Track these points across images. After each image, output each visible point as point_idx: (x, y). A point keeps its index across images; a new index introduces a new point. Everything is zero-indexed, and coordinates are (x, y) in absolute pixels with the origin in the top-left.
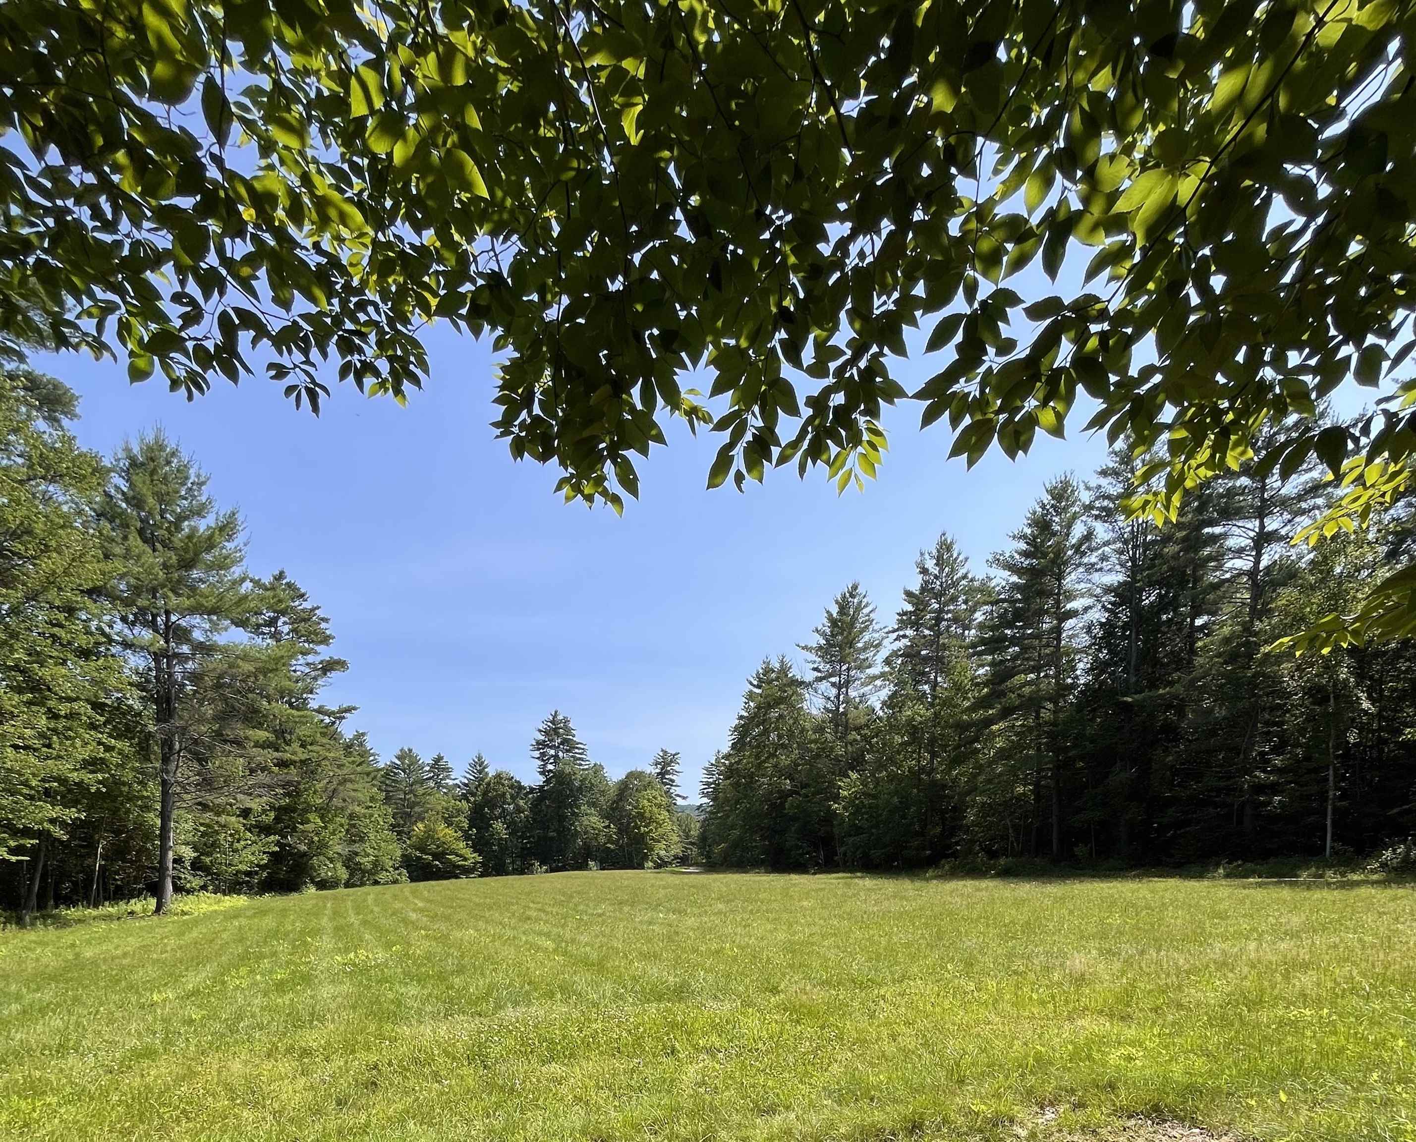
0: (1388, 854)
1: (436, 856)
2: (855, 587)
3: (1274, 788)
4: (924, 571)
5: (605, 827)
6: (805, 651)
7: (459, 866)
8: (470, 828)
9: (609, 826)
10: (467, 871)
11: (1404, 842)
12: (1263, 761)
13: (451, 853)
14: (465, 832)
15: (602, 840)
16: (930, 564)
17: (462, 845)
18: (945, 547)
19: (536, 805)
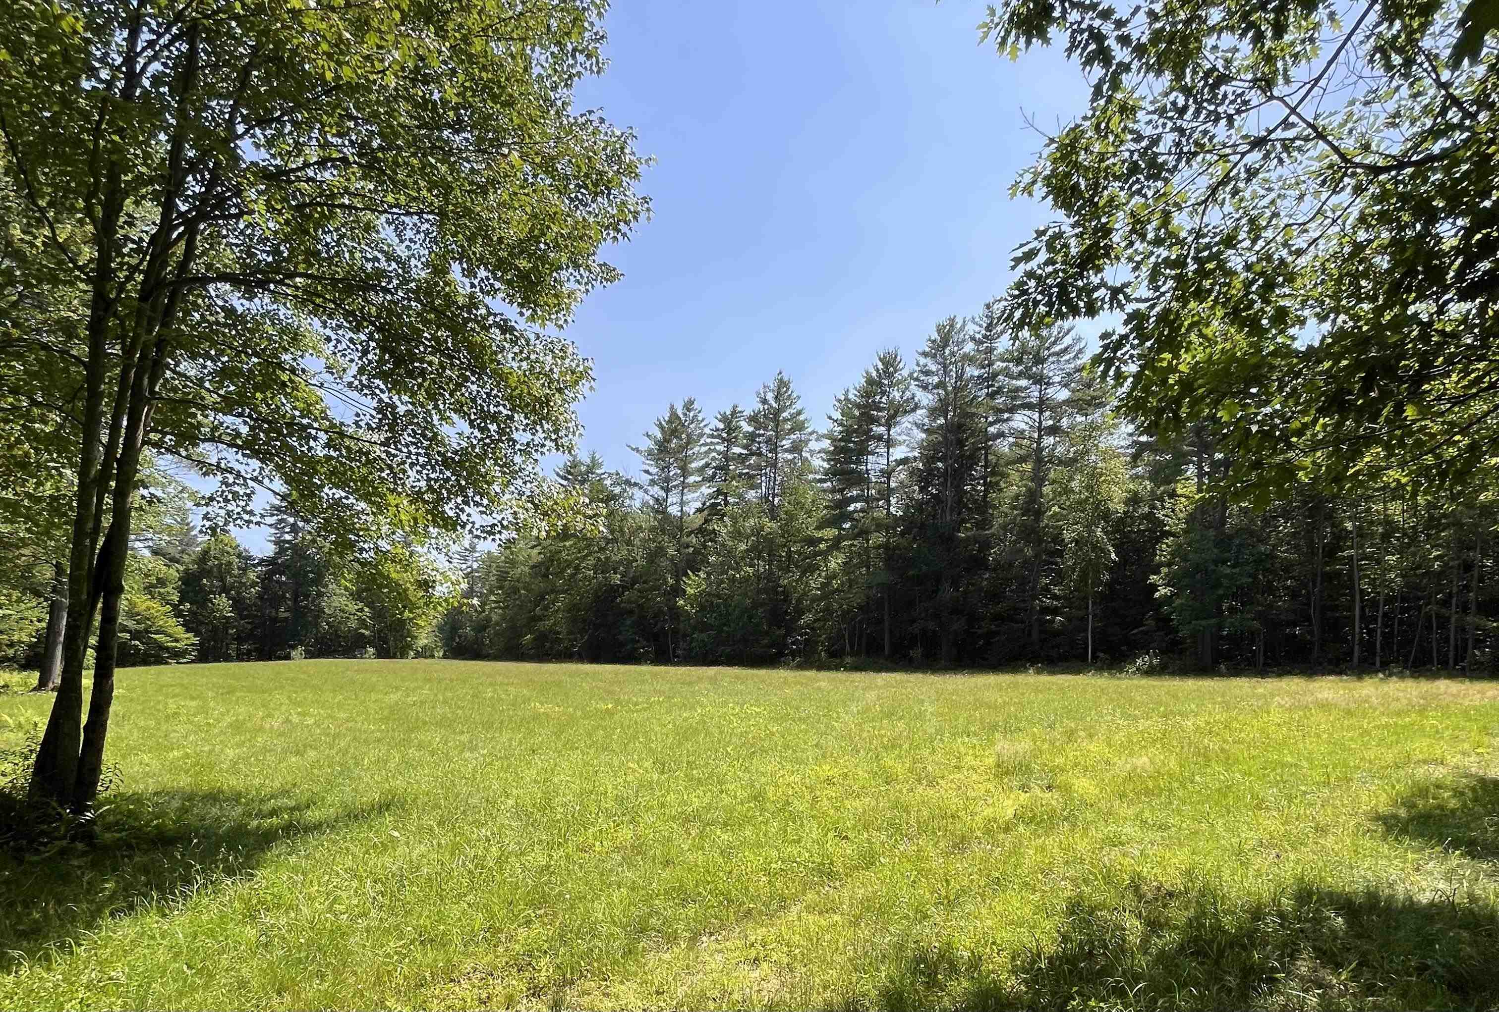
0: (1139, 662)
1: (136, 635)
2: (691, 402)
3: (1055, 611)
4: (764, 401)
5: (357, 610)
6: (634, 453)
7: (167, 648)
8: (181, 602)
9: (361, 610)
10: (178, 655)
11: (1148, 653)
12: (1046, 590)
13: (157, 632)
14: (175, 607)
15: (353, 624)
16: (770, 396)
17: (172, 621)
18: (782, 384)
19: (266, 578)
